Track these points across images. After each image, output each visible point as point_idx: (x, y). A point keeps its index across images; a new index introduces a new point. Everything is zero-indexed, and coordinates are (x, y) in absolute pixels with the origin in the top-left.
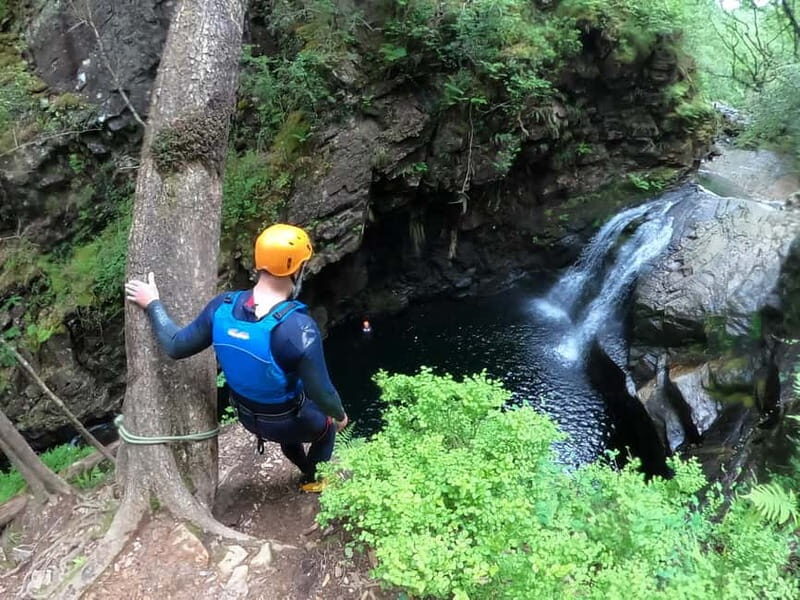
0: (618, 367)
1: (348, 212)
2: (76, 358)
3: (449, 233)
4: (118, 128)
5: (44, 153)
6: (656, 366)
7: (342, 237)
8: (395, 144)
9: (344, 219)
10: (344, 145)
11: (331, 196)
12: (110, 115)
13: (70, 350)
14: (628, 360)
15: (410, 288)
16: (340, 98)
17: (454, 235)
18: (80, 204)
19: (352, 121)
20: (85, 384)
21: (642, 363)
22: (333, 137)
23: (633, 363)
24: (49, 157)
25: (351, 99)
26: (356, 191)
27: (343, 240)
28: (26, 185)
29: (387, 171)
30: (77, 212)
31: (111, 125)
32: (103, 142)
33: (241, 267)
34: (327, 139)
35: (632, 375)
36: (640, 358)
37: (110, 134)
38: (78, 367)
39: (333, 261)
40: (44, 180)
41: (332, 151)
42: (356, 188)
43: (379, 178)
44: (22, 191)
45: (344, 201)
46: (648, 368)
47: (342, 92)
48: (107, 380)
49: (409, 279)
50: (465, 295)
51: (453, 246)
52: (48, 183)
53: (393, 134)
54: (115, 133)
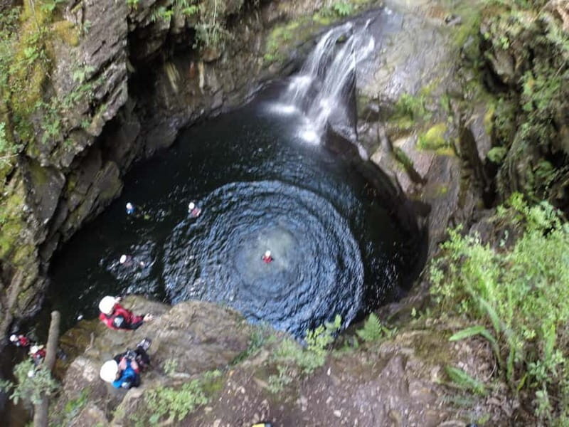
1: (113, 66)
3: (196, 66)
6: (378, 137)
7: (112, 93)
9: (111, 73)
11: (93, 55)
14: (357, 136)
15: (176, 120)
17: (201, 67)
21: (368, 136)
23: (361, 137)
26: (116, 44)
27: (115, 95)
29: (140, 19)
35: (362, 146)
39: (110, 118)
42: (116, 40)
43: (133, 27)
45: (107, 57)
46: (372, 139)
50: (218, 113)
51: (202, 76)
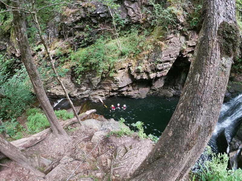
0: (227, 142)
1: (168, 63)
2: (71, 79)
4: (103, 16)
5: (78, 18)
6: (238, 147)
7: (163, 70)
8: (189, 46)
9: (166, 65)
10: (174, 42)
11: (165, 56)
12: (101, 12)
13: (70, 76)
14: (231, 142)
15: (175, 91)
16: (177, 26)
18: (85, 36)
19: (178, 35)
20: (71, 86)
21: (235, 144)
22: (172, 38)
23: (232, 143)
24: (79, 20)
25: (180, 28)
26: (173, 57)
28: (70, 26)
29: (184, 54)
30: (84, 38)
31: (101, 15)
32: (97, 20)
33: (129, 69)
34: (169, 38)
35: (230, 147)
36: (235, 142)
37: (100, 18)
38: (71, 81)
39: (158, 76)
40: (76, 26)
41: (170, 42)
42: (173, 56)
43: (180, 56)
44: (69, 28)
45: (168, 59)
46: (235, 147)
47: (179, 24)
48: (78, 87)
49: (175, 89)
52: (77, 27)
53: (190, 43)
54: (101, 18)
